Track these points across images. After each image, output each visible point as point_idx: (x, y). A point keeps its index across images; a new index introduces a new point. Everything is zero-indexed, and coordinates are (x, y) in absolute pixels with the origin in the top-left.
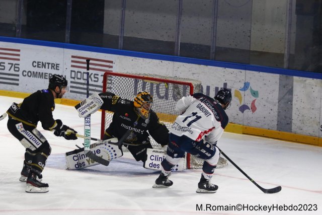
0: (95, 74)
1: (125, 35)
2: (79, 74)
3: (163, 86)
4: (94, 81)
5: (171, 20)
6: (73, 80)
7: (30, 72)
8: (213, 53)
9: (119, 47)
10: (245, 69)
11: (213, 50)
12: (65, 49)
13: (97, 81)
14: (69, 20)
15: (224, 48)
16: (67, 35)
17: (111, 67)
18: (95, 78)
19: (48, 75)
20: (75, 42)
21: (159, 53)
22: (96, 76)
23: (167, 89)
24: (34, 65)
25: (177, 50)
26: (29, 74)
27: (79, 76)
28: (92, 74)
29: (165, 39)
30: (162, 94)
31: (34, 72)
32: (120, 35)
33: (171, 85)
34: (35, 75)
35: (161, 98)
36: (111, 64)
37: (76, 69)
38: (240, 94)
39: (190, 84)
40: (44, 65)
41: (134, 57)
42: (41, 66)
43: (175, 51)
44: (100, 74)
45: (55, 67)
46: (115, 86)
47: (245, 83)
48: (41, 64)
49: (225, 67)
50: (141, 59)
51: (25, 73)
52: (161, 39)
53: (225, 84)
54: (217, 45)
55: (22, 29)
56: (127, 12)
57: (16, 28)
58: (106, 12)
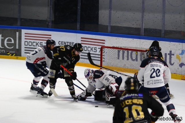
0: (95, 48)
1: (111, 25)
2: (86, 48)
3: (134, 53)
4: (94, 52)
5: (138, 15)
8: (163, 34)
9: (108, 32)
10: (182, 42)
11: (163, 32)
12: (77, 34)
13: (96, 52)
14: (79, 17)
15: (170, 30)
16: (78, 26)
17: (104, 43)
18: (95, 50)
20: (83, 30)
21: (132, 35)
22: (95, 49)
23: (137, 55)
24: (60, 43)
27: (86, 49)
28: (93, 48)
29: (135, 26)
30: (134, 58)
32: (109, 25)
33: (139, 53)
35: (133, 60)
36: (104, 42)
37: (84, 45)
38: (180, 57)
40: (65, 44)
41: (117, 38)
42: (63, 44)
43: (141, 33)
44: (97, 48)
46: (107, 54)
47: (182, 51)
48: (63, 42)
49: (170, 41)
50: (121, 38)
53: (171, 52)
54: (165, 29)
55: (52, 23)
56: (112, 12)
57: (48, 22)
58: (100, 12)
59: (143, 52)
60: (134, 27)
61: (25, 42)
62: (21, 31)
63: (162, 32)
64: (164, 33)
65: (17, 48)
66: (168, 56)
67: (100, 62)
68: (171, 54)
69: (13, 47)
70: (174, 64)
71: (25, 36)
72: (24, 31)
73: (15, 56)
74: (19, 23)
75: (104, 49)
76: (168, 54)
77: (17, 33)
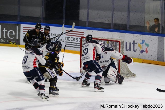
0: (76, 38)
1: (89, 21)
2: (69, 38)
3: (106, 42)
5: (109, 13)
6: (66, 41)
9: (87, 25)
10: (143, 34)
13: (77, 41)
14: (64, 16)
15: (133, 25)
16: (64, 21)
17: (83, 35)
18: (76, 40)
19: (56, 39)
20: (67, 24)
21: (104, 28)
22: (77, 39)
23: (108, 44)
25: (112, 27)
27: (69, 39)
30: (106, 46)
32: (87, 21)
33: (110, 42)
37: (68, 36)
38: (141, 46)
39: (119, 42)
40: (54, 35)
41: (93, 30)
42: (52, 35)
44: (78, 38)
47: (143, 41)
48: (52, 34)
49: (134, 33)
50: (96, 31)
52: (105, 22)
53: (134, 41)
54: (130, 24)
55: (44, 19)
56: (90, 11)
57: (41, 19)
58: (80, 11)
59: (113, 42)
60: (107, 23)
61: (23, 33)
62: (20, 25)
63: (128, 27)
64: (129, 27)
65: (17, 38)
66: (132, 45)
67: (80, 49)
68: (134, 43)
69: (14, 38)
70: (136, 50)
71: (23, 29)
72: (22, 26)
73: (15, 44)
74: (18, 19)
75: (83, 39)
76: (132, 43)
77: (17, 27)
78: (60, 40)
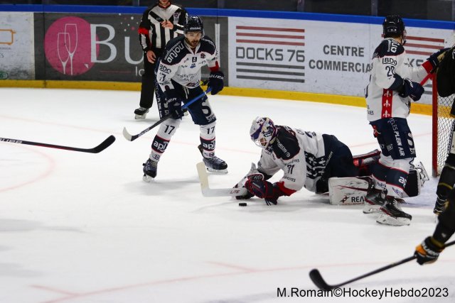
0: (418, 61)
7: (321, 62)
9: (453, 17)
12: (371, 25)
16: (374, 4)
19: (348, 65)
22: (419, 63)
24: (326, 51)
26: (320, 65)
28: (413, 60)
31: (326, 62)
34: (328, 65)
36: (441, 45)
40: (341, 51)
42: (336, 52)
45: (357, 52)
48: (336, 49)
51: (313, 64)
61: (237, 48)
62: (227, 21)
67: (431, 96)
72: (233, 22)
74: (220, 1)
77: (218, 27)
78: (361, 67)
